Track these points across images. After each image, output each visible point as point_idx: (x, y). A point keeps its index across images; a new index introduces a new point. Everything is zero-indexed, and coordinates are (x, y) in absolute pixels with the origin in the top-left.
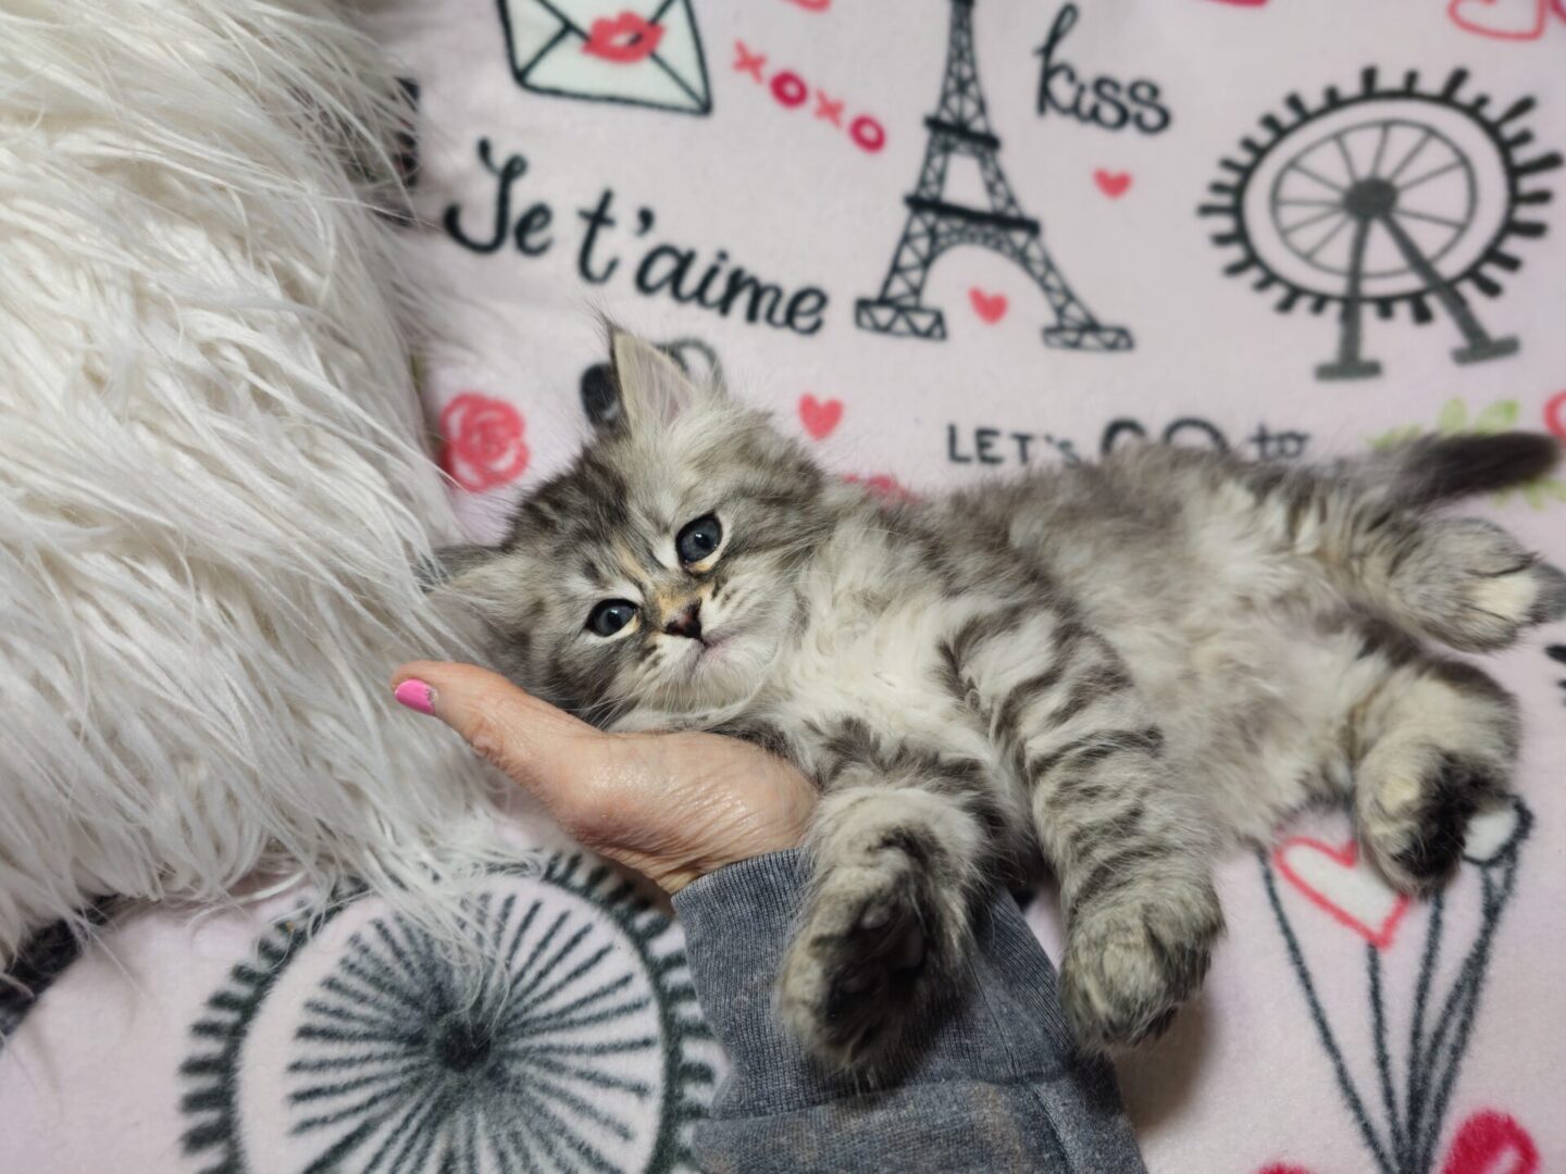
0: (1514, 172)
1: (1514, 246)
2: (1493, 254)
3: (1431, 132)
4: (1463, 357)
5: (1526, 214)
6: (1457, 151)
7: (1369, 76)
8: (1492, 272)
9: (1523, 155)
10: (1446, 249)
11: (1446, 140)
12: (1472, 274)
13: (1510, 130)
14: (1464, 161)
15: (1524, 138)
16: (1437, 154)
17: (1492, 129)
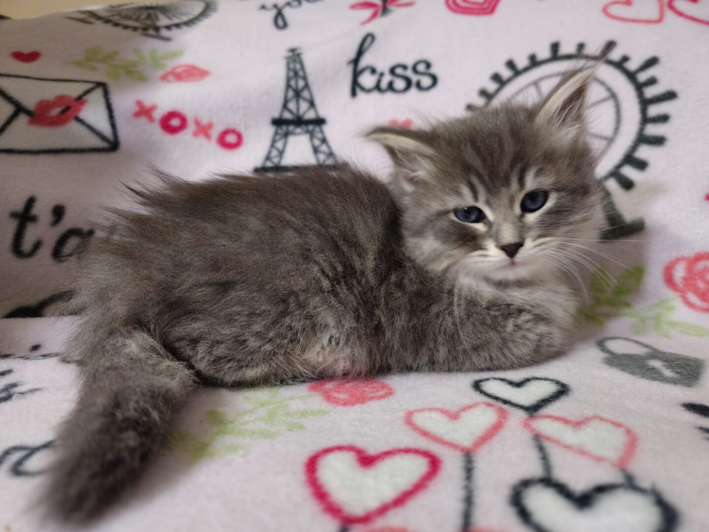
0: (645, 103)
1: (644, 152)
2: (629, 159)
5: (652, 130)
6: (609, 89)
7: (555, 47)
8: (629, 172)
9: (650, 92)
11: (602, 83)
12: (615, 174)
13: (642, 77)
14: (613, 96)
15: (652, 81)
17: (631, 76)
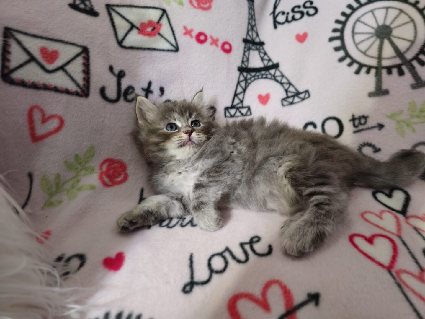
2: (422, 51)
3: (401, 11)
4: (414, 87)
6: (410, 17)
8: (422, 57)
10: (408, 49)
11: (407, 14)
12: (416, 58)
14: (412, 21)
16: (403, 18)
